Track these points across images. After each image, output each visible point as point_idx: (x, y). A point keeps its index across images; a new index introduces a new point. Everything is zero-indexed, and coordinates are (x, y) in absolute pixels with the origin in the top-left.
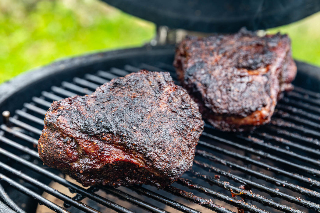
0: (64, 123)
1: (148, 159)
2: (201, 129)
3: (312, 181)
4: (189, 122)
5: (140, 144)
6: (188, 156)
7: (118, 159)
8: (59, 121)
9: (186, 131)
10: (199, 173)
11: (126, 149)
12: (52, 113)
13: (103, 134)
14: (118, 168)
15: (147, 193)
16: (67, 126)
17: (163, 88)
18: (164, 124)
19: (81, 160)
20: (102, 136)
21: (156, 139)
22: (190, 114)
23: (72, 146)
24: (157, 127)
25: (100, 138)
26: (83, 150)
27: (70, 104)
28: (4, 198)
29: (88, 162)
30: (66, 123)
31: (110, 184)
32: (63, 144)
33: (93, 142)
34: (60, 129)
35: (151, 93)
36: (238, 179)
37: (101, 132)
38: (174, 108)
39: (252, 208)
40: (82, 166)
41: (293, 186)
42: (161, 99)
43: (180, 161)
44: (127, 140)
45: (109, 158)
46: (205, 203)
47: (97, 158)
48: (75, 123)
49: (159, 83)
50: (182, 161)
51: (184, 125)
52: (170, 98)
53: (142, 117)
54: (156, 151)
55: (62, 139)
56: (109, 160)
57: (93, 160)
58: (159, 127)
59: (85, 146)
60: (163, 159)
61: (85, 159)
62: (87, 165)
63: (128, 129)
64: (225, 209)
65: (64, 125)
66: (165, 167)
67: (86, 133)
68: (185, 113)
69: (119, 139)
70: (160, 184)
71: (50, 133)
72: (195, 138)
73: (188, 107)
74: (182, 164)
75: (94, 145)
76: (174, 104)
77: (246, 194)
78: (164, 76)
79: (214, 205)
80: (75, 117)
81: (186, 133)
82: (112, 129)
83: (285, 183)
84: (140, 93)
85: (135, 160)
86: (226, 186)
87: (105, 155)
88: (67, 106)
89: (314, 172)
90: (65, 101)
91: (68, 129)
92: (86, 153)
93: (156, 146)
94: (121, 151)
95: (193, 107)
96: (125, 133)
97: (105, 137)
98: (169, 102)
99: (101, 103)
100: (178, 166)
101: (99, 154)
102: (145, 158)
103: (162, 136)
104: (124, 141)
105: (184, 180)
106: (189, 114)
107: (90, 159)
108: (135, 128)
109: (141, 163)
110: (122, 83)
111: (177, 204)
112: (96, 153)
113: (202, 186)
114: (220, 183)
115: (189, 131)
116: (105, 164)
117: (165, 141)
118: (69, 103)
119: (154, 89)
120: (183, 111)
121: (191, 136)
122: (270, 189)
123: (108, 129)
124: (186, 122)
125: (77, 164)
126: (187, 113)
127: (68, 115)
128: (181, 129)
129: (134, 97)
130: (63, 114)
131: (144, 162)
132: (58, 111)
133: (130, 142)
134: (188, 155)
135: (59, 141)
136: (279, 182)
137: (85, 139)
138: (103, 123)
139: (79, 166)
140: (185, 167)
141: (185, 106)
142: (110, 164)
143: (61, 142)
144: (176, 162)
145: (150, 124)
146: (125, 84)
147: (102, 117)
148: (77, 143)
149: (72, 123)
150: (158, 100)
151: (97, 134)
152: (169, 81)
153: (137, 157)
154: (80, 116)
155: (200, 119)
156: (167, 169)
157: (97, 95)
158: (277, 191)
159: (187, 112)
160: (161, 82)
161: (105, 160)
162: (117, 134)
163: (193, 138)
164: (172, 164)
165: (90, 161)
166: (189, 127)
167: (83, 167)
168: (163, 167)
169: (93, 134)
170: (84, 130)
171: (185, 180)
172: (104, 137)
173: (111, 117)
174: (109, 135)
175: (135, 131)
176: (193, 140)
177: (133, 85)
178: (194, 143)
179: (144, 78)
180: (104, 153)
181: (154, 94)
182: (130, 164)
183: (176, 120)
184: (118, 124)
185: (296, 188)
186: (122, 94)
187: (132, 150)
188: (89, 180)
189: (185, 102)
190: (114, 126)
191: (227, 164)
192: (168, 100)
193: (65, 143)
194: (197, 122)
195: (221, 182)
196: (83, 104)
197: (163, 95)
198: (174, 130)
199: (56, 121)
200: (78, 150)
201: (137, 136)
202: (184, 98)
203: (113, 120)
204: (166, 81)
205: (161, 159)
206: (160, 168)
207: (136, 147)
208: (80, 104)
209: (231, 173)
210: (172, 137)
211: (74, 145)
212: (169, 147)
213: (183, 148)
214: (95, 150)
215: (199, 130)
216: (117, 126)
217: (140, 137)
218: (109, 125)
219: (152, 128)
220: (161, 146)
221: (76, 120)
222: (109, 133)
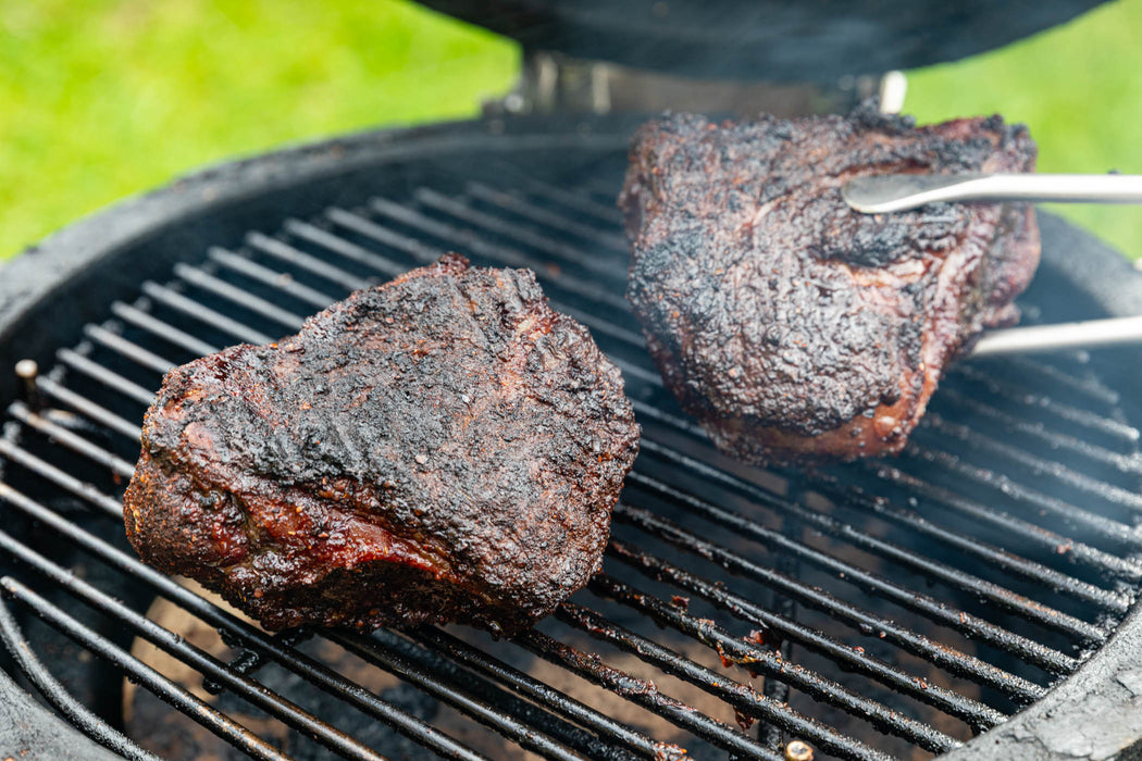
0: (201, 446)
1: (463, 556)
2: (632, 450)
3: (969, 622)
4: (594, 432)
5: (438, 511)
6: (588, 540)
7: (370, 554)
8: (187, 441)
9: (582, 464)
10: (624, 588)
11: (393, 526)
12: (164, 412)
13: (324, 482)
14: (368, 580)
15: (460, 653)
16: (213, 457)
17: (514, 324)
18: (512, 444)
19: (256, 558)
20: (320, 487)
21: (487, 495)
22: (597, 408)
23: (227, 517)
24: (492, 456)
25: (313, 492)
26: (264, 529)
27: (223, 378)
28: (20, 658)
29: (278, 566)
30: (208, 447)
31: (349, 623)
32: (200, 510)
33: (293, 504)
34: (191, 467)
35: (474, 340)
36: (745, 610)
37: (315, 475)
38: (545, 390)
39: (776, 710)
40: (261, 578)
41: (912, 639)
42: (504, 360)
43: (561, 559)
44: (397, 499)
45: (342, 552)
46: (635, 691)
47: (306, 552)
48: (237, 447)
49: (503, 304)
50: (569, 559)
51: (575, 446)
52: (534, 357)
53: (445, 424)
54: (487, 532)
55: (197, 495)
56: (344, 559)
57: (292, 560)
58: (496, 454)
59: (270, 518)
60: (507, 556)
61: (270, 554)
62: (274, 573)
63: (400, 465)
64: (694, 713)
65: (202, 455)
66: (515, 580)
67: (272, 476)
68: (580, 406)
69: (372, 495)
70: (501, 624)
71: (159, 477)
72: (610, 482)
73: (589, 383)
74: (568, 568)
75: (297, 515)
76: (547, 378)
77: (764, 661)
78: (516, 281)
79: (661, 699)
80: (238, 427)
81: (580, 469)
82: (352, 466)
83: (886, 627)
84: (442, 339)
85: (424, 557)
86: (704, 634)
87: (330, 545)
88: (211, 384)
89: (981, 591)
90: (204, 369)
91: (217, 466)
92: (272, 538)
93: (487, 518)
94: (378, 531)
95: (607, 384)
96: (391, 477)
97: (329, 488)
98: (531, 371)
99: (316, 373)
100: (554, 577)
101: (312, 542)
102: (454, 553)
103: (506, 484)
104: (388, 501)
105: (576, 612)
106: (592, 406)
107: (286, 555)
108: (422, 459)
109: (441, 566)
110: (383, 305)
111: (549, 693)
112: (302, 538)
113: (631, 634)
114: (685, 624)
115: (590, 462)
116: (330, 570)
117: (515, 501)
118: (217, 377)
119: (485, 328)
120: (575, 397)
121: (599, 476)
122: (839, 648)
123: (338, 465)
124: (582, 434)
125: (244, 570)
126: (584, 404)
127: (213, 418)
128: (567, 458)
129: (423, 354)
130: (199, 415)
131: (452, 565)
132: (184, 406)
133: (406, 504)
134: (586, 537)
135: (188, 502)
136: (869, 624)
137: (267, 495)
138: (324, 447)
139: (251, 576)
140: (578, 578)
141: (582, 380)
142: (345, 570)
143: (195, 507)
144: (547, 566)
145: (470, 445)
146: (395, 310)
147: (321, 426)
148: (243, 508)
149: (229, 446)
150: (495, 363)
151: (305, 482)
152: (532, 297)
153: (429, 550)
154: (252, 422)
155: (626, 421)
156: (520, 586)
157: (306, 344)
158: (858, 655)
159: (586, 399)
160: (508, 302)
161: (330, 558)
162: (366, 479)
163: (604, 483)
164: (534, 571)
165: (286, 561)
166: (591, 450)
167: (262, 581)
168: (509, 580)
169: (292, 482)
170: (264, 467)
171: (580, 612)
172: (325, 491)
173: (348, 423)
174: (341, 484)
175: (422, 469)
176: (604, 488)
177: (419, 313)
178: (609, 498)
179: (453, 290)
180: (327, 538)
181: (484, 343)
182: (408, 568)
183: (551, 431)
184: (370, 450)
185: (920, 646)
186: (385, 341)
187: (414, 530)
188: (283, 610)
189: (581, 370)
190: (356, 455)
191: (715, 554)
192: (528, 364)
193: (205, 508)
194: (616, 432)
195: (689, 620)
196: (262, 378)
197: (512, 346)
198: (545, 464)
199: (176, 442)
200: (246, 530)
201: (429, 486)
202: (578, 356)
203: (355, 436)
204: (522, 300)
205: (503, 557)
206: (499, 585)
207: (425, 520)
208: (254, 375)
209: (722, 590)
210: (538, 488)
211: (235, 515)
212: (527, 519)
213: (571, 519)
214: (300, 528)
215: (625, 454)
216: (365, 454)
217: (439, 490)
218: (340, 453)
219: (476, 458)
220: (501, 517)
221: (240, 436)
222: (343, 475)
